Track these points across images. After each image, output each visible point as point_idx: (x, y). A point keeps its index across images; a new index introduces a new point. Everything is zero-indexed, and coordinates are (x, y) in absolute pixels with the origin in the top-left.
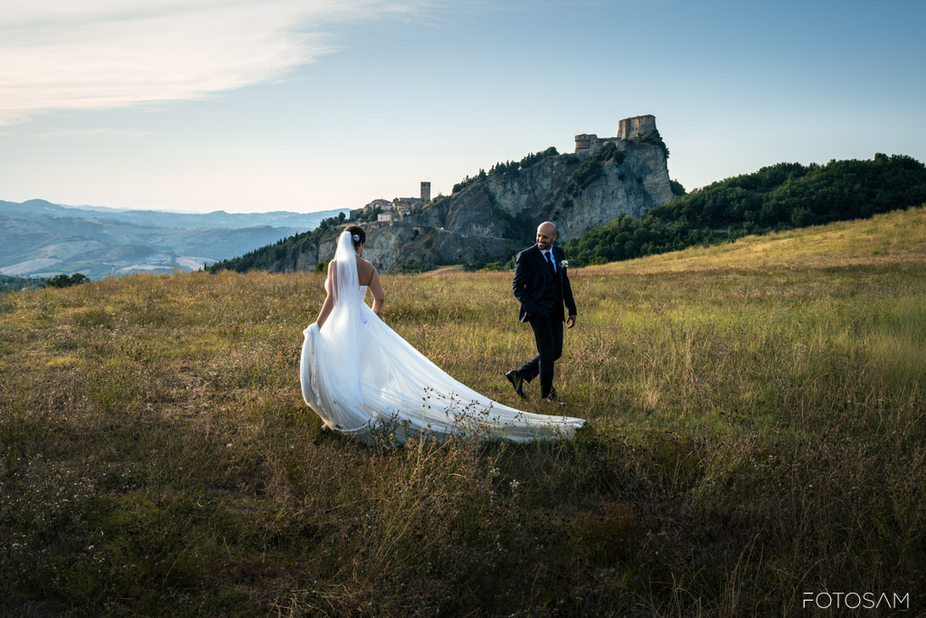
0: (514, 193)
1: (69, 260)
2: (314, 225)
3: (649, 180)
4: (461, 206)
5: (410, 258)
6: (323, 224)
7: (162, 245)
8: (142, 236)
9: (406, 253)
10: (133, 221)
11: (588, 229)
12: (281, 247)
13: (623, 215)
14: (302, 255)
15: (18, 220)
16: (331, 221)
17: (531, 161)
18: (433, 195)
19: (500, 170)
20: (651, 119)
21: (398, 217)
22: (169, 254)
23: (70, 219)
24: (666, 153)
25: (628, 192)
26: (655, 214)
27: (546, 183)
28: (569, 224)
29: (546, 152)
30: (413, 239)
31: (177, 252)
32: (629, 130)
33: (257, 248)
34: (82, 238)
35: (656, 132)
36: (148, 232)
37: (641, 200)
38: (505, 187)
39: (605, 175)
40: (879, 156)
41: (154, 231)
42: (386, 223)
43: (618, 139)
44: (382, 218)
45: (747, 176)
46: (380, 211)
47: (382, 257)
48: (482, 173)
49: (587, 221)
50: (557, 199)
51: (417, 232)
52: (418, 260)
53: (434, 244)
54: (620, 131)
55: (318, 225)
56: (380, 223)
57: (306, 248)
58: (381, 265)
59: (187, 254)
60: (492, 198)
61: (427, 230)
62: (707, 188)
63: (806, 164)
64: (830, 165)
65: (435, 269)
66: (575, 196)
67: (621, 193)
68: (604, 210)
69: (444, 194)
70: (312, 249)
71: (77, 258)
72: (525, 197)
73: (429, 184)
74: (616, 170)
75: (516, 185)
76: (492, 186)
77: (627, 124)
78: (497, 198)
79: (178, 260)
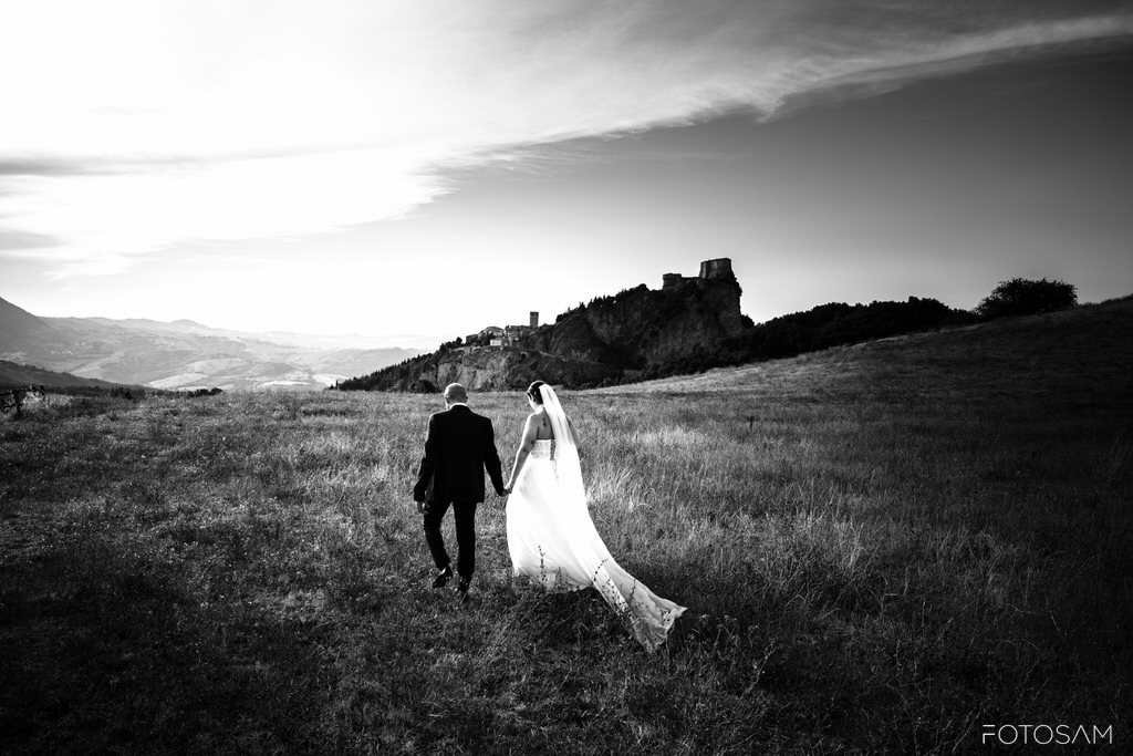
0: (609, 323)
1: (215, 375)
2: (434, 348)
3: (724, 315)
4: (563, 334)
5: (518, 378)
6: (443, 347)
7: (299, 363)
8: (281, 354)
9: (514, 374)
10: (274, 341)
12: (405, 367)
13: (698, 345)
15: (166, 338)
16: (449, 345)
17: (624, 295)
18: (540, 324)
19: (597, 303)
20: (727, 262)
21: (508, 342)
22: (306, 371)
23: (216, 338)
24: (739, 292)
25: (706, 325)
26: (725, 343)
27: (636, 316)
28: (655, 351)
29: (638, 288)
30: (520, 362)
31: (313, 369)
32: (709, 270)
33: (384, 368)
34: (227, 356)
35: (732, 274)
36: (287, 351)
37: (716, 332)
38: (601, 318)
39: (687, 310)
40: (911, 298)
41: (293, 350)
42: (497, 348)
43: (700, 278)
44: (493, 343)
46: (492, 337)
47: (493, 377)
48: (582, 305)
49: (670, 349)
50: (646, 329)
51: (524, 356)
53: (539, 366)
54: (702, 272)
55: (438, 348)
56: (492, 347)
57: (427, 368)
58: (492, 384)
59: (323, 371)
60: (590, 327)
61: (533, 354)
62: (768, 323)
63: (852, 304)
66: (661, 327)
67: (699, 326)
68: (684, 340)
69: (549, 323)
70: (432, 369)
71: (222, 373)
72: (618, 327)
73: (537, 314)
74: (695, 305)
75: (611, 316)
76: (590, 317)
77: (707, 265)
78: (594, 327)
79: (314, 377)
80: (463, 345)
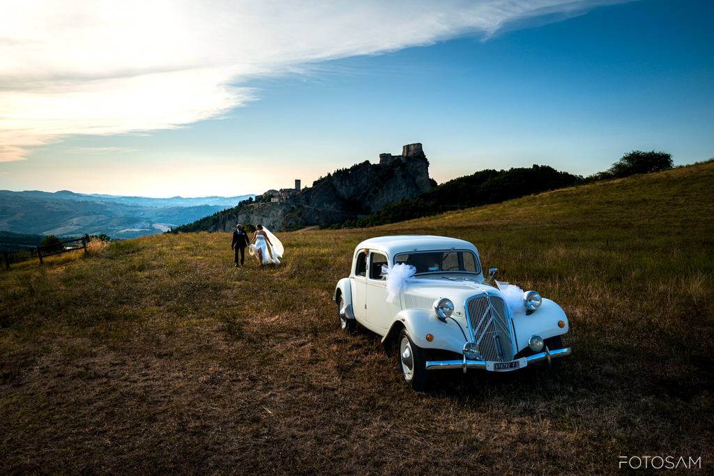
0: (346, 186)
1: (88, 226)
2: (235, 204)
3: (419, 178)
4: (318, 193)
5: (290, 222)
6: (240, 204)
7: (143, 217)
8: (131, 212)
9: (287, 220)
10: (125, 203)
11: (386, 205)
12: (216, 217)
13: (404, 198)
14: (228, 221)
15: (53, 203)
16: (244, 202)
17: (355, 168)
18: (302, 187)
19: (339, 173)
20: (419, 145)
21: (283, 199)
22: (148, 222)
23: (87, 202)
24: (427, 164)
25: (408, 185)
26: (420, 197)
27: (364, 181)
28: (376, 203)
29: (364, 163)
30: (291, 212)
31: (153, 220)
32: (408, 151)
33: (202, 218)
34: (95, 213)
35: (422, 152)
36: (134, 209)
37: (414, 189)
38: (342, 182)
39: (396, 176)
40: (535, 166)
41: (139, 209)
42: (276, 203)
43: (403, 156)
44: (273, 200)
45: (468, 176)
46: (272, 196)
47: (274, 222)
48: (329, 175)
49: (386, 201)
50: (370, 189)
51: (293, 208)
52: (294, 223)
53: (303, 214)
54: (404, 152)
55: (237, 205)
56: (272, 203)
57: (230, 217)
58: (273, 227)
59: (159, 222)
60: (335, 189)
61: (299, 207)
62: (447, 183)
63: (498, 170)
64: (510, 170)
65: (304, 228)
66: (380, 187)
67: (404, 186)
68: (394, 195)
69: (308, 187)
70: (234, 218)
71: (92, 225)
72: (353, 188)
73: (299, 181)
74: (401, 173)
75: (348, 181)
76: (335, 182)
77: (407, 148)
78: (338, 188)
79: (154, 225)
80: (253, 202)
